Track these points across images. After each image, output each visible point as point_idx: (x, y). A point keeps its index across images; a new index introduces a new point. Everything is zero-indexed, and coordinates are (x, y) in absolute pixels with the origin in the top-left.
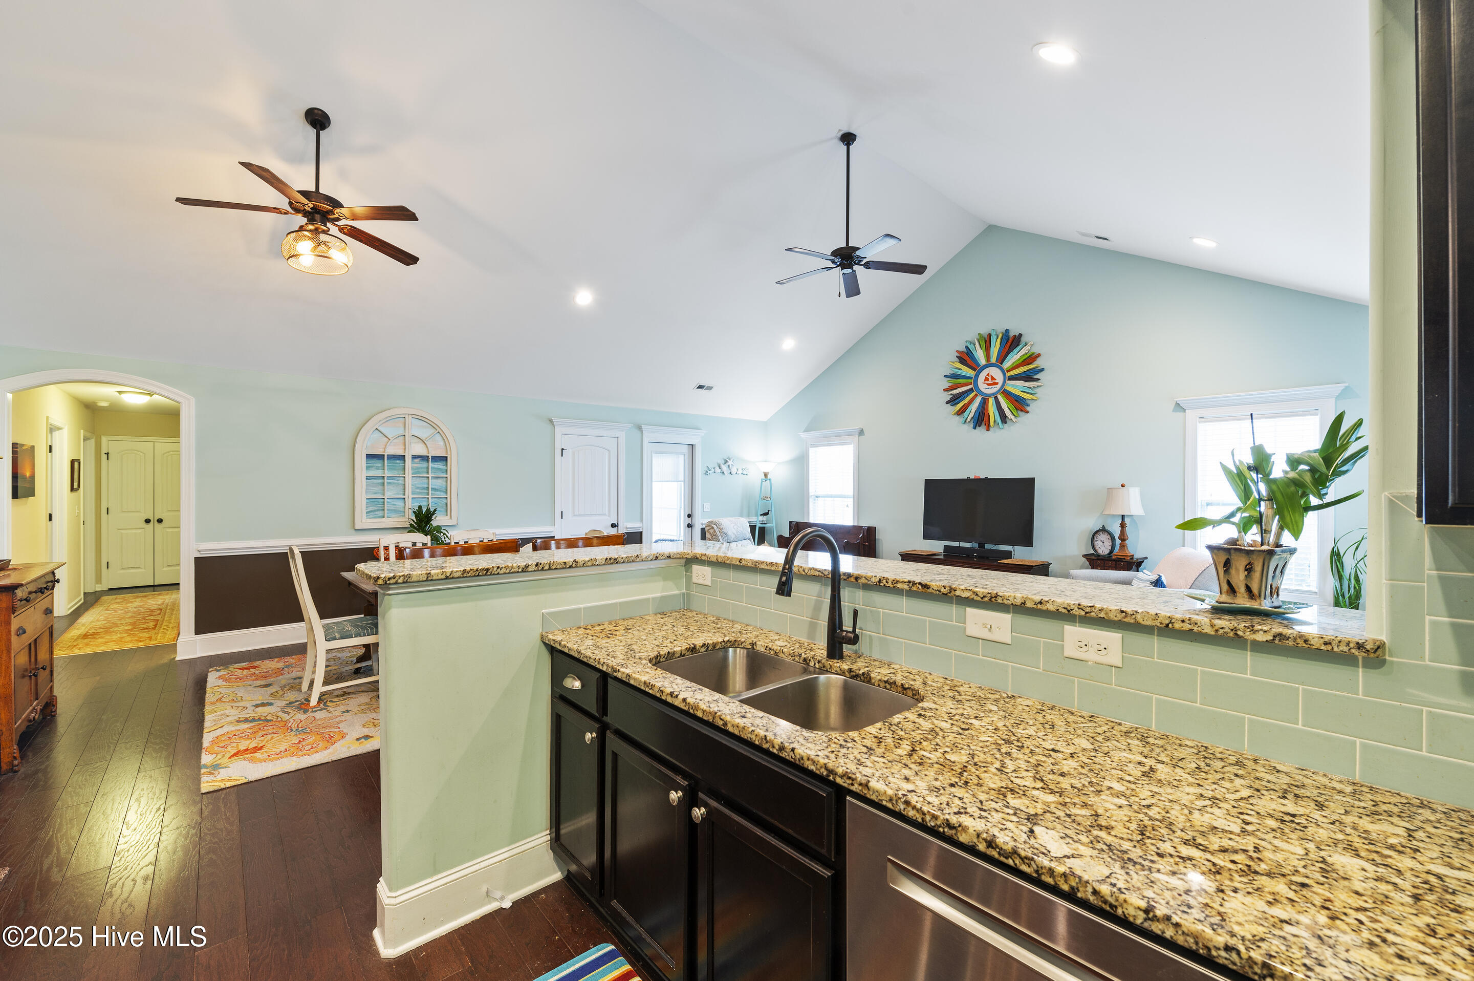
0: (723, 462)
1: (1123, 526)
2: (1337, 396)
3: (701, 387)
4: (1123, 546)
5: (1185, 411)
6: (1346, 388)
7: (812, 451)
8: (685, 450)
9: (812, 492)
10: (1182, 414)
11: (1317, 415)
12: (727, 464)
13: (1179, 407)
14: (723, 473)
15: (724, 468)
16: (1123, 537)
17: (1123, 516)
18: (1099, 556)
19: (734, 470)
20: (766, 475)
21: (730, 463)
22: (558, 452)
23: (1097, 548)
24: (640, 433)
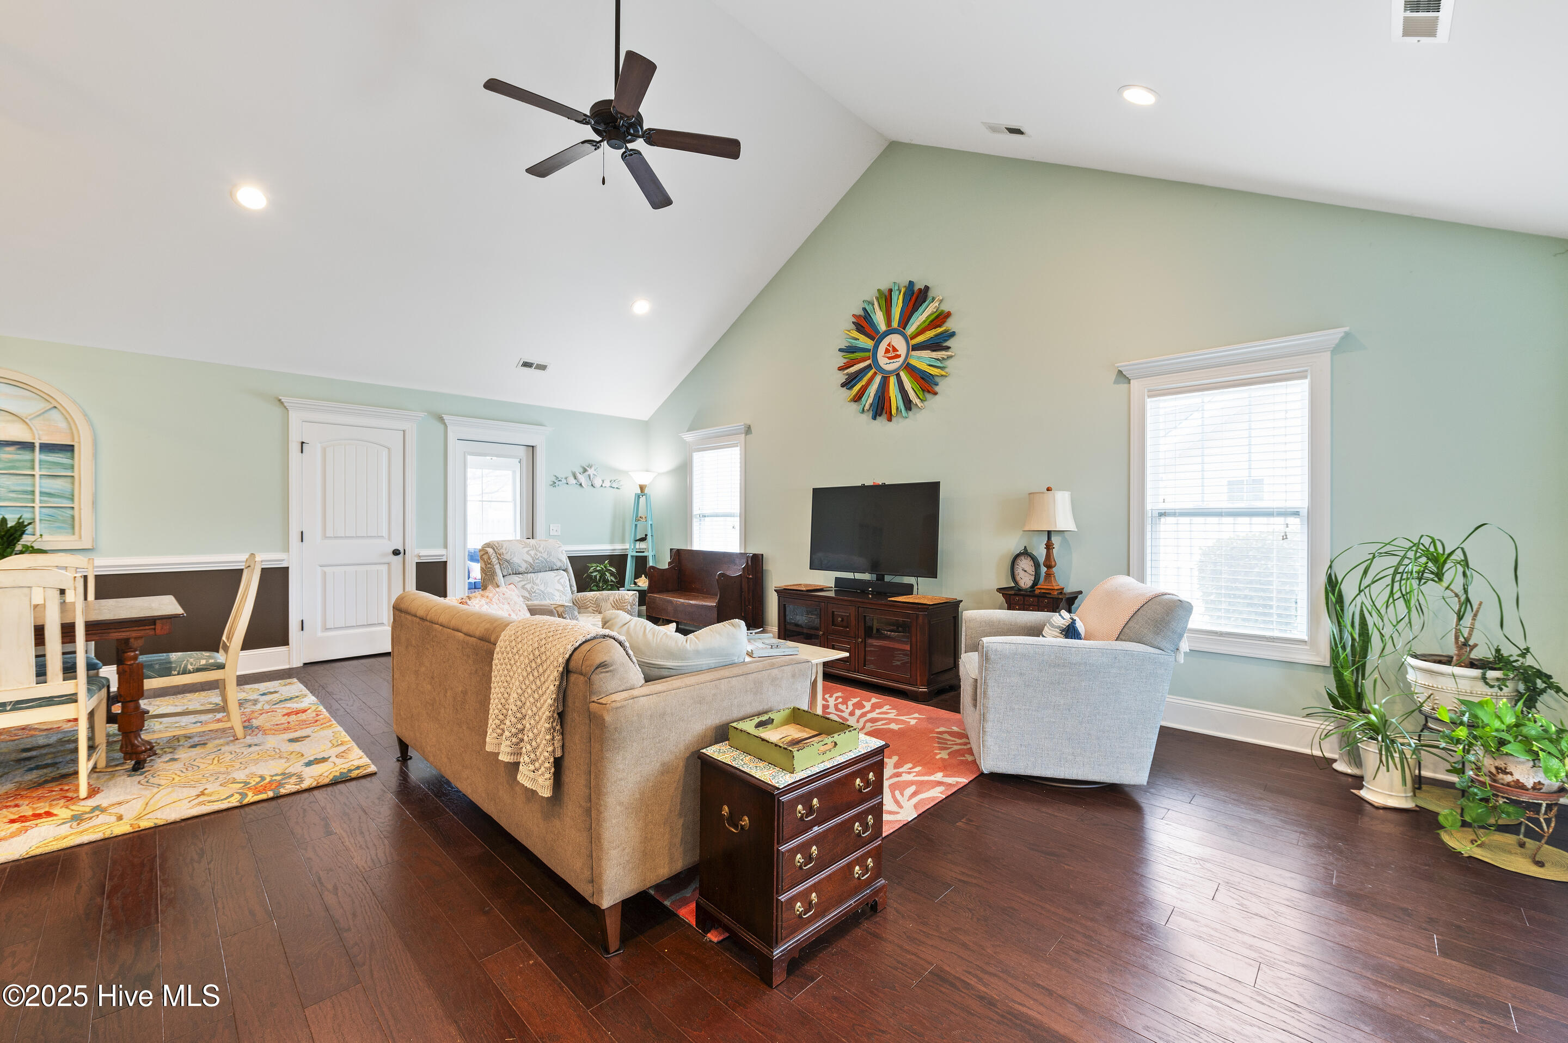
0: (581, 470)
1: (1049, 546)
2: (1335, 348)
3: (527, 365)
4: (1049, 575)
5: (1129, 381)
6: (1347, 335)
7: (697, 457)
8: (522, 452)
9: (696, 510)
10: (1126, 385)
11: (1306, 377)
12: (587, 473)
13: (1122, 377)
14: (581, 485)
15: (582, 479)
16: (1049, 564)
17: (1049, 533)
18: (1020, 590)
19: (598, 482)
20: (642, 488)
21: (591, 471)
22: (294, 447)
23: (1018, 578)
24: (442, 427)
